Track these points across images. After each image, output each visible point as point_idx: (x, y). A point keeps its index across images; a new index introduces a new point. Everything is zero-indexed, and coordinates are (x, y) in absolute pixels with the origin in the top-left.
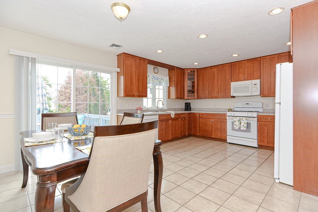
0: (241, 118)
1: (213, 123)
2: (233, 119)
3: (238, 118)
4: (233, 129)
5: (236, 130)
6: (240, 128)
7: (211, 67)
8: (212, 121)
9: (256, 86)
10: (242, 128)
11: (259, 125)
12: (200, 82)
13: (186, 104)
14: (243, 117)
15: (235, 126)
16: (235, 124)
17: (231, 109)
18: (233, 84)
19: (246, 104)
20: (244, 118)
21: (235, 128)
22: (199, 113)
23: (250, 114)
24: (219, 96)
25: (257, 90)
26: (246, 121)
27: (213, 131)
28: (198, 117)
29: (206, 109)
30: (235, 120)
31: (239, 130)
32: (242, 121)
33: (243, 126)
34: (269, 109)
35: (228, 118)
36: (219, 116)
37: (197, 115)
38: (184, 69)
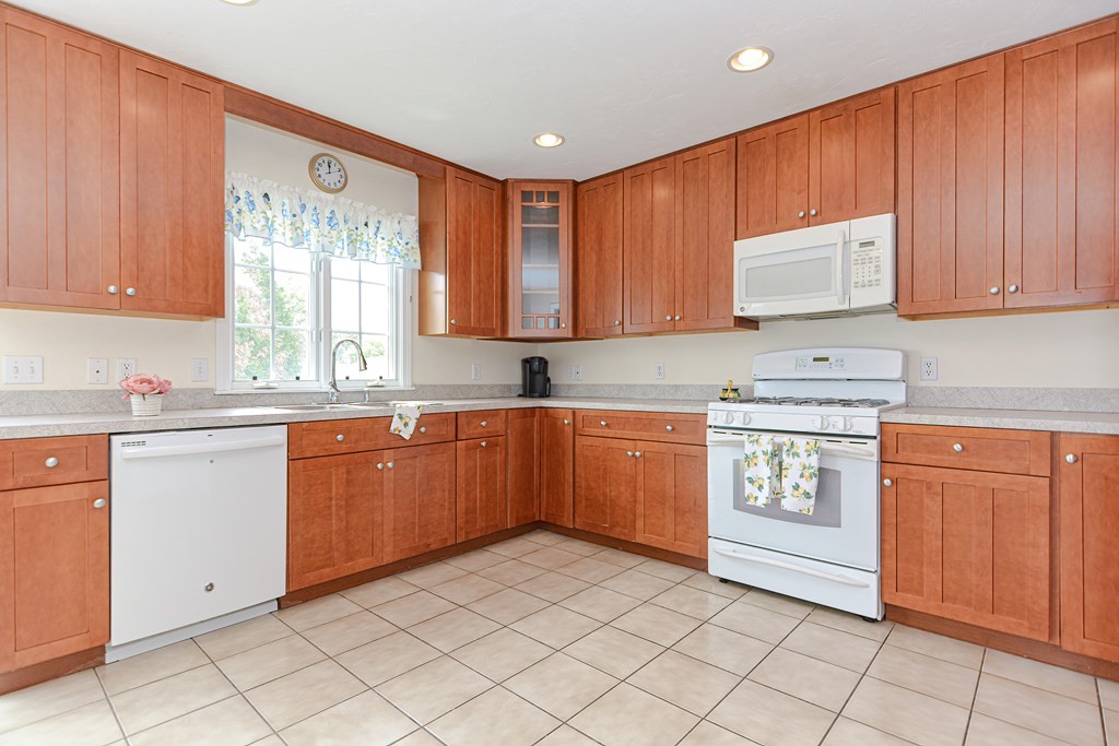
0: (785, 438)
1: (640, 467)
2: (741, 445)
3: (766, 437)
4: (740, 502)
5: (755, 511)
6: (776, 497)
7: (639, 171)
8: (634, 455)
9: (873, 254)
10: (789, 503)
11: (887, 482)
12: (588, 248)
13: (527, 362)
14: (795, 438)
15: (749, 489)
16: (747, 475)
17: (736, 390)
18: (746, 251)
19: (815, 360)
20: (800, 441)
21: (751, 502)
22: (574, 412)
23: (837, 419)
24: (673, 319)
25: (874, 277)
26: (814, 461)
27: (640, 509)
28: (569, 430)
30: (749, 449)
31: (774, 509)
32: (787, 460)
33: (796, 487)
34: (942, 390)
35: (711, 436)
36: (669, 428)
37: (566, 422)
38: (504, 183)
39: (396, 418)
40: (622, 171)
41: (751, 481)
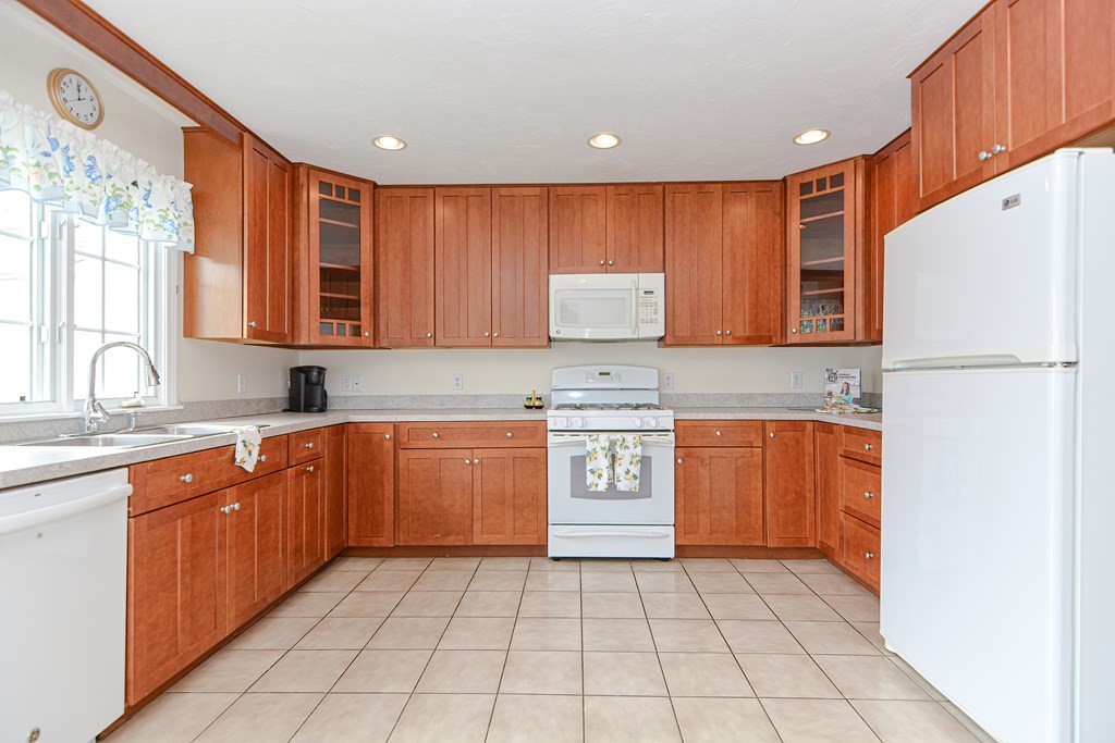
0: (618, 436)
1: (478, 472)
2: (583, 444)
3: (603, 436)
4: (580, 490)
5: (598, 496)
6: (612, 485)
7: (453, 191)
8: (472, 463)
9: (653, 300)
10: (622, 486)
11: (679, 461)
12: (391, 256)
13: (297, 373)
14: (624, 434)
15: (590, 478)
16: (588, 468)
17: (540, 399)
18: (558, 282)
19: (601, 374)
20: (629, 437)
21: (593, 489)
22: (396, 426)
23: (650, 419)
24: (491, 335)
25: (654, 317)
26: (639, 450)
27: (477, 512)
28: (389, 446)
29: (413, 398)
30: (590, 447)
31: (612, 492)
32: (620, 452)
33: (628, 472)
34: (678, 395)
35: (552, 439)
36: (509, 434)
37: (388, 436)
38: (295, 166)
39: (239, 447)
40: (433, 187)
41: (592, 472)
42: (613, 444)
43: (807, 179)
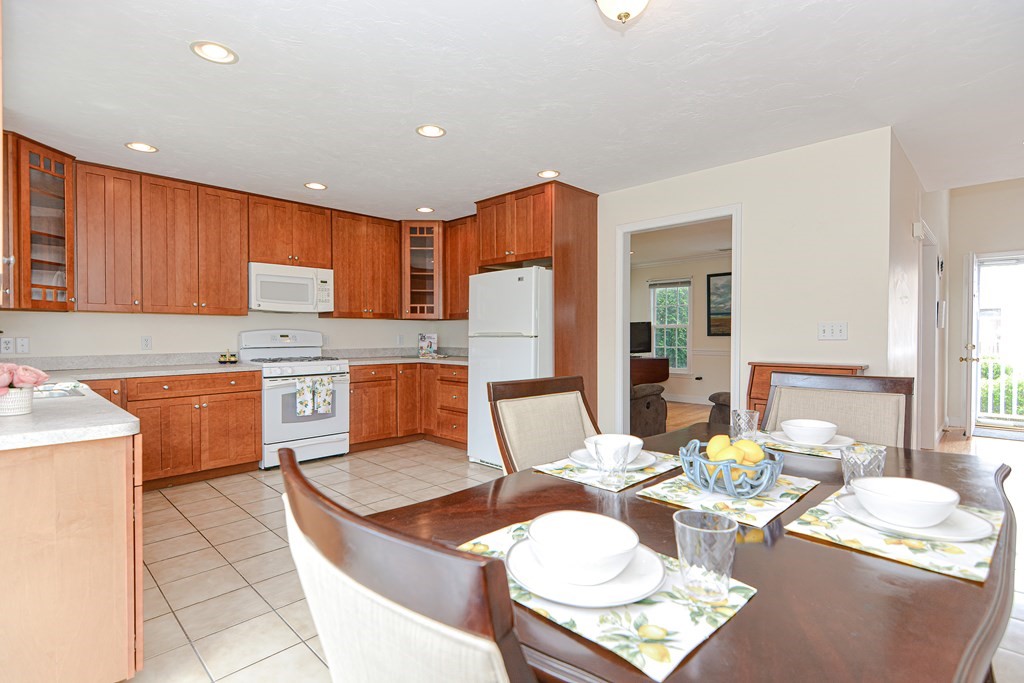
0: (318, 378)
1: (206, 414)
2: (294, 385)
3: (308, 379)
5: (304, 419)
6: (314, 411)
8: (200, 407)
9: (325, 287)
14: (322, 377)
15: (299, 408)
16: (298, 400)
17: (234, 355)
18: (257, 270)
19: (281, 336)
20: (325, 378)
21: (302, 414)
22: (123, 381)
23: (335, 366)
24: (199, 305)
25: (327, 298)
26: (331, 386)
27: (205, 445)
28: (117, 400)
30: (299, 387)
31: (315, 415)
32: (320, 388)
33: (325, 401)
34: (332, 351)
35: (266, 383)
36: (233, 382)
37: (116, 391)
40: (141, 174)
41: (301, 403)
42: (315, 383)
43: (414, 225)
